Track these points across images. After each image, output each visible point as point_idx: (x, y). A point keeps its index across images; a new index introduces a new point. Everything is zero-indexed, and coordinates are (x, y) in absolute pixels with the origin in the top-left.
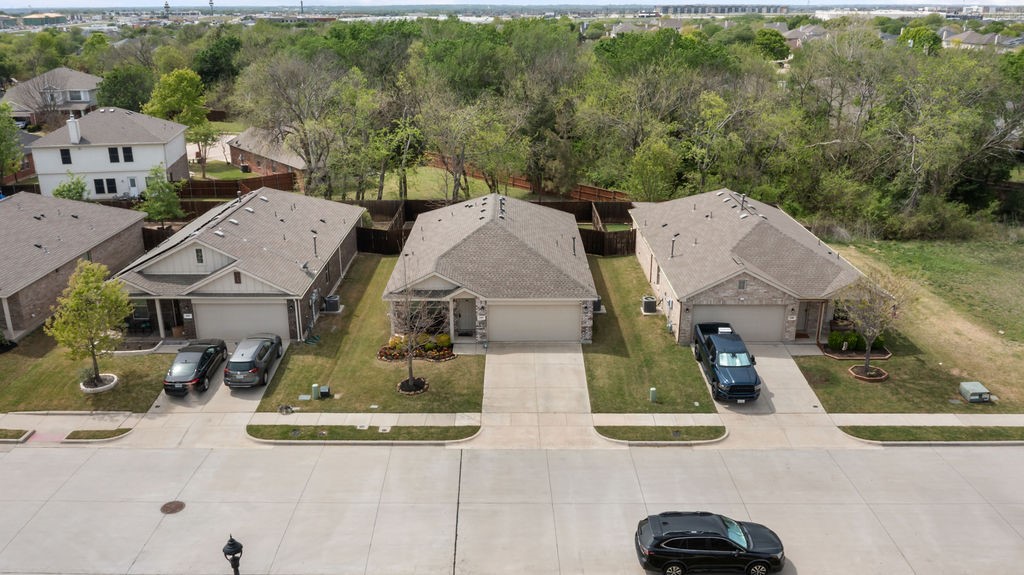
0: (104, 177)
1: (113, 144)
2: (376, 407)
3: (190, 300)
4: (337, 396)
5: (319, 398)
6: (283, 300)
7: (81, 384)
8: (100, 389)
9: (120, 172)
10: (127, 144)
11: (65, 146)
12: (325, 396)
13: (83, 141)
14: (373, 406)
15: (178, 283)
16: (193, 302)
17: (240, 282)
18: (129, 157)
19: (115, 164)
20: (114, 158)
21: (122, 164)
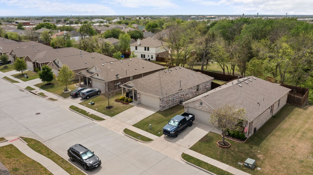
0: (143, 54)
1: (145, 46)
2: (97, 109)
4: (95, 105)
6: (104, 82)
9: (146, 53)
10: (148, 46)
11: (136, 45)
12: (93, 104)
13: (140, 45)
16: (91, 79)
17: (98, 76)
18: (148, 50)
19: (145, 51)
20: (145, 50)
21: (147, 51)
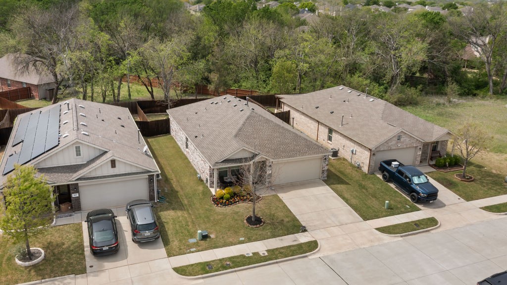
2: (243, 239)
3: (78, 184)
4: (212, 236)
5: (202, 240)
6: (146, 176)
7: (17, 260)
8: (35, 261)
12: (205, 237)
14: (241, 239)
15: (65, 173)
16: (79, 185)
17: (115, 167)
